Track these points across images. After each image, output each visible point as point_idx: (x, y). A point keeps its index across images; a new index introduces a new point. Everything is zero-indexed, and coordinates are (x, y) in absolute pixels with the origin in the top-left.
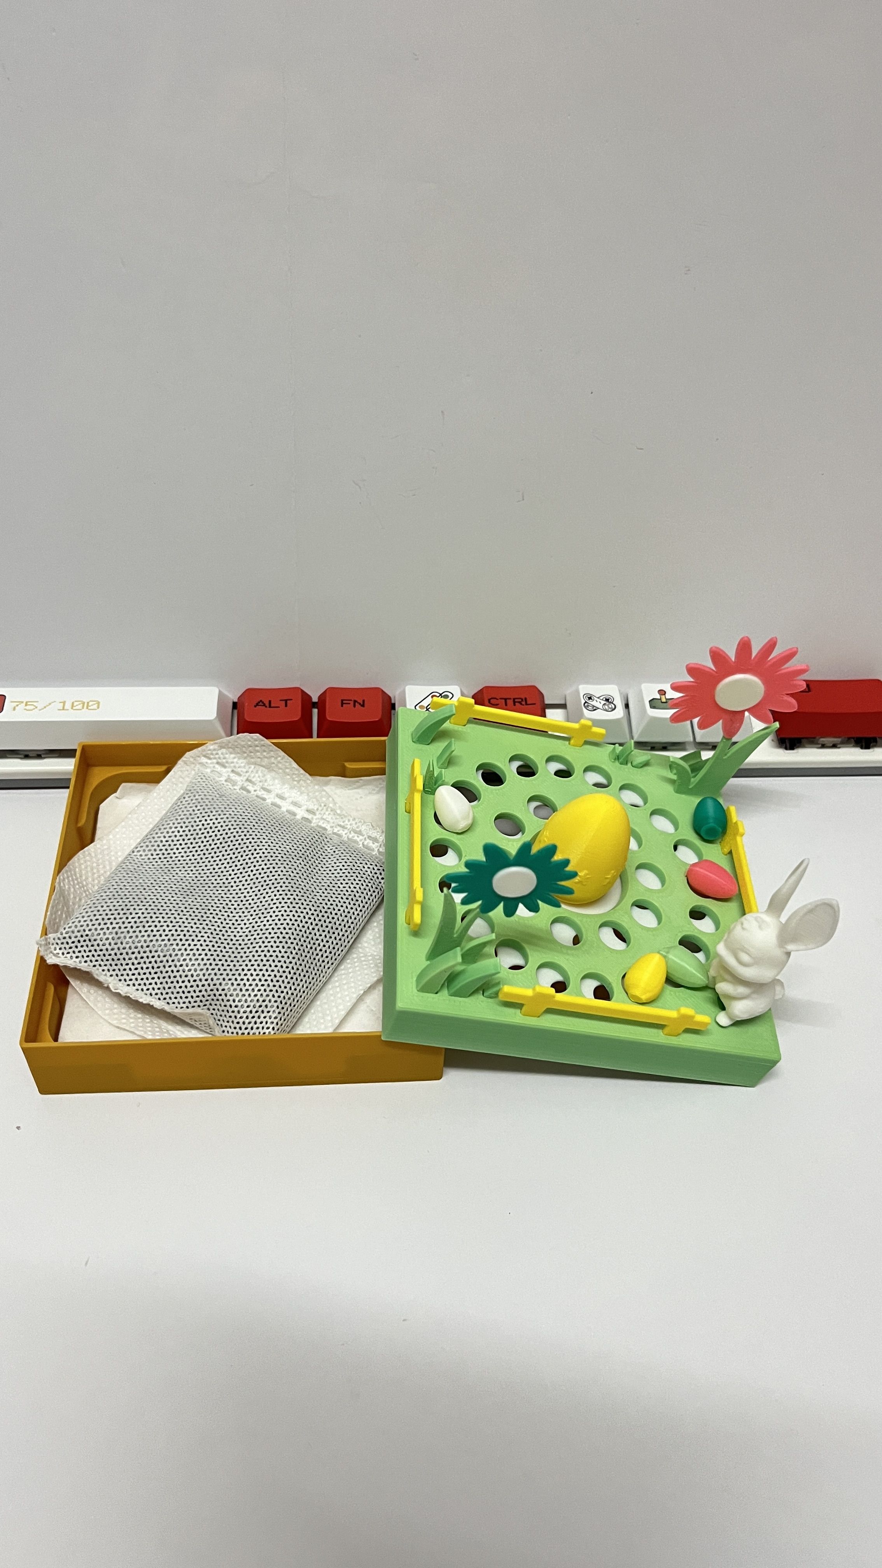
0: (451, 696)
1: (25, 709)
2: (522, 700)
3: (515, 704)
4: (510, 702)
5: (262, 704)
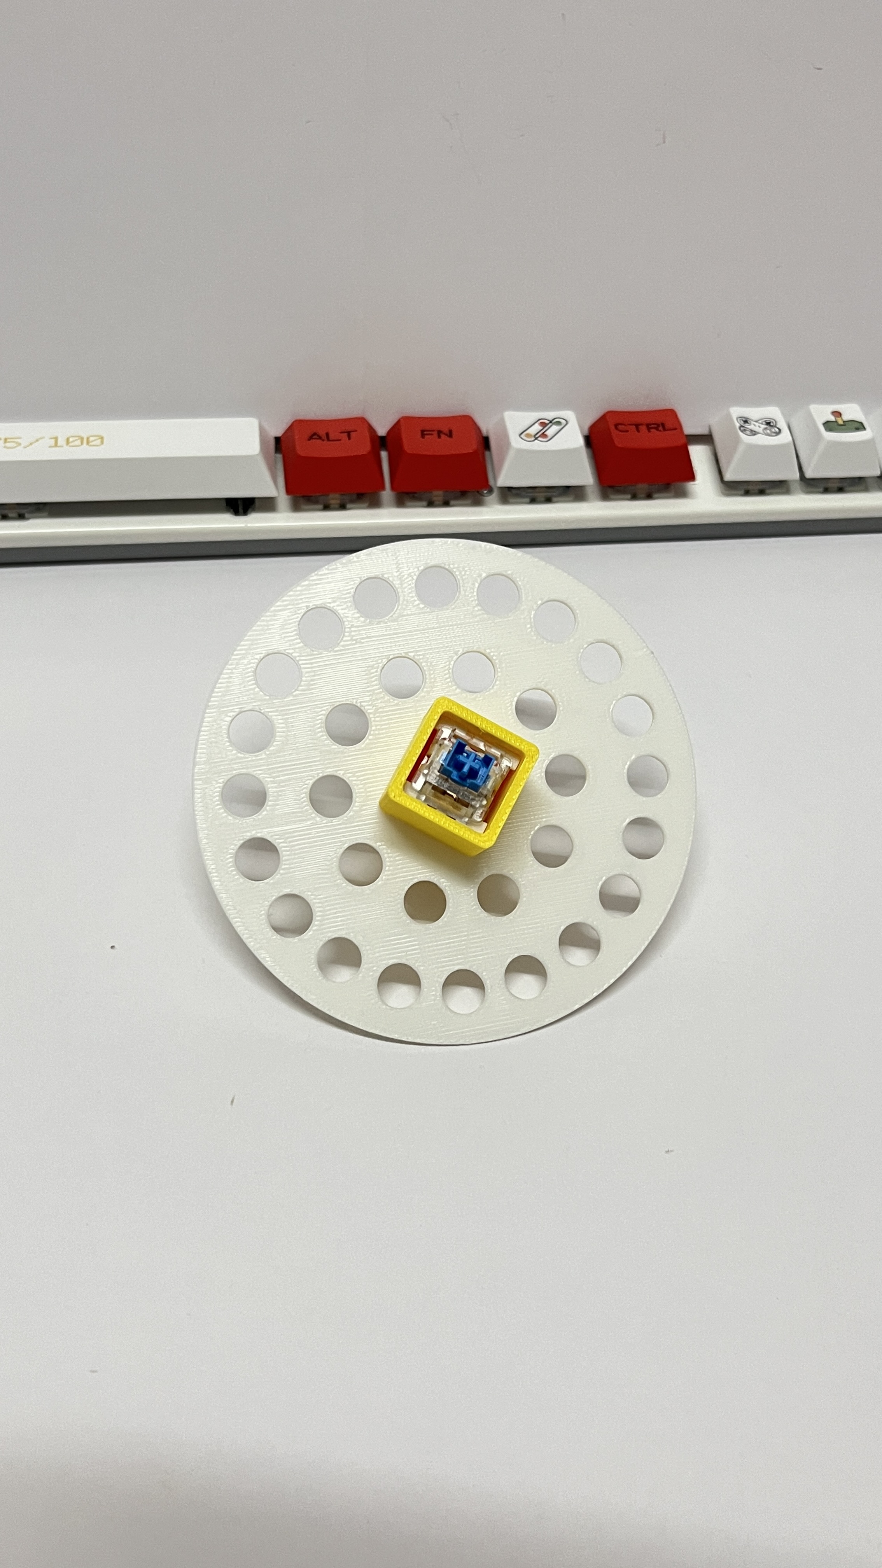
0: (563, 422)
1: (5, 447)
2: (658, 425)
3: (649, 431)
4: (643, 428)
5: (318, 437)
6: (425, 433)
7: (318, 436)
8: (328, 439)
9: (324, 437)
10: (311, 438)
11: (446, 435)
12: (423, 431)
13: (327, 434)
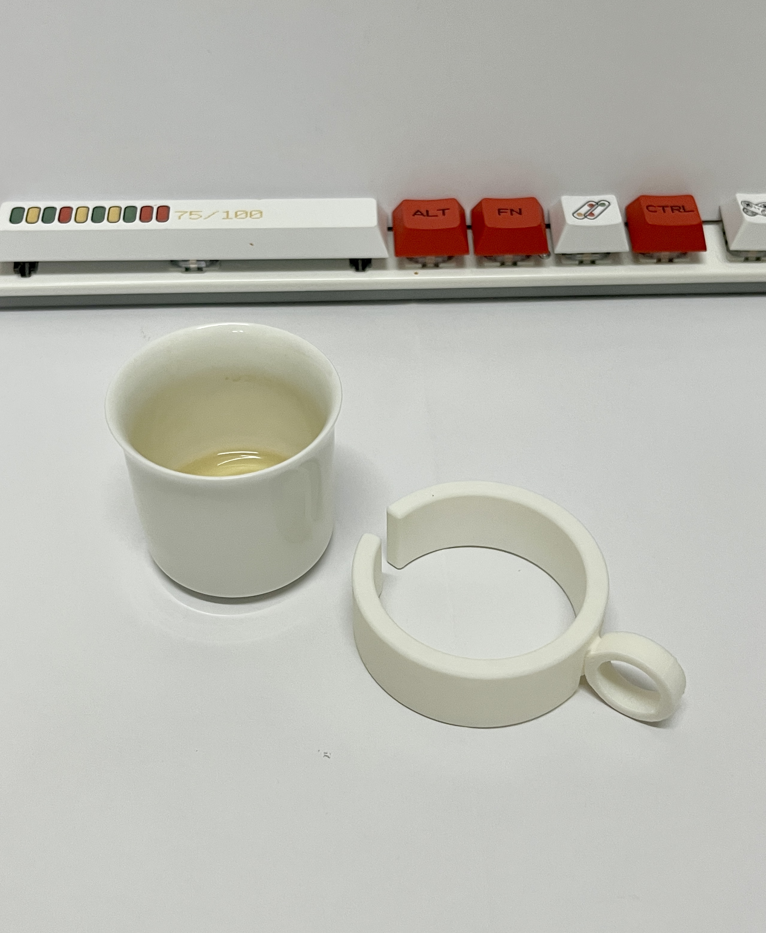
0: (607, 204)
1: (190, 218)
2: (680, 208)
3: (673, 212)
4: (668, 210)
5: (420, 214)
6: (501, 211)
7: (420, 212)
8: (428, 215)
9: (425, 213)
10: (415, 214)
11: (517, 212)
12: (499, 210)
13: (427, 212)
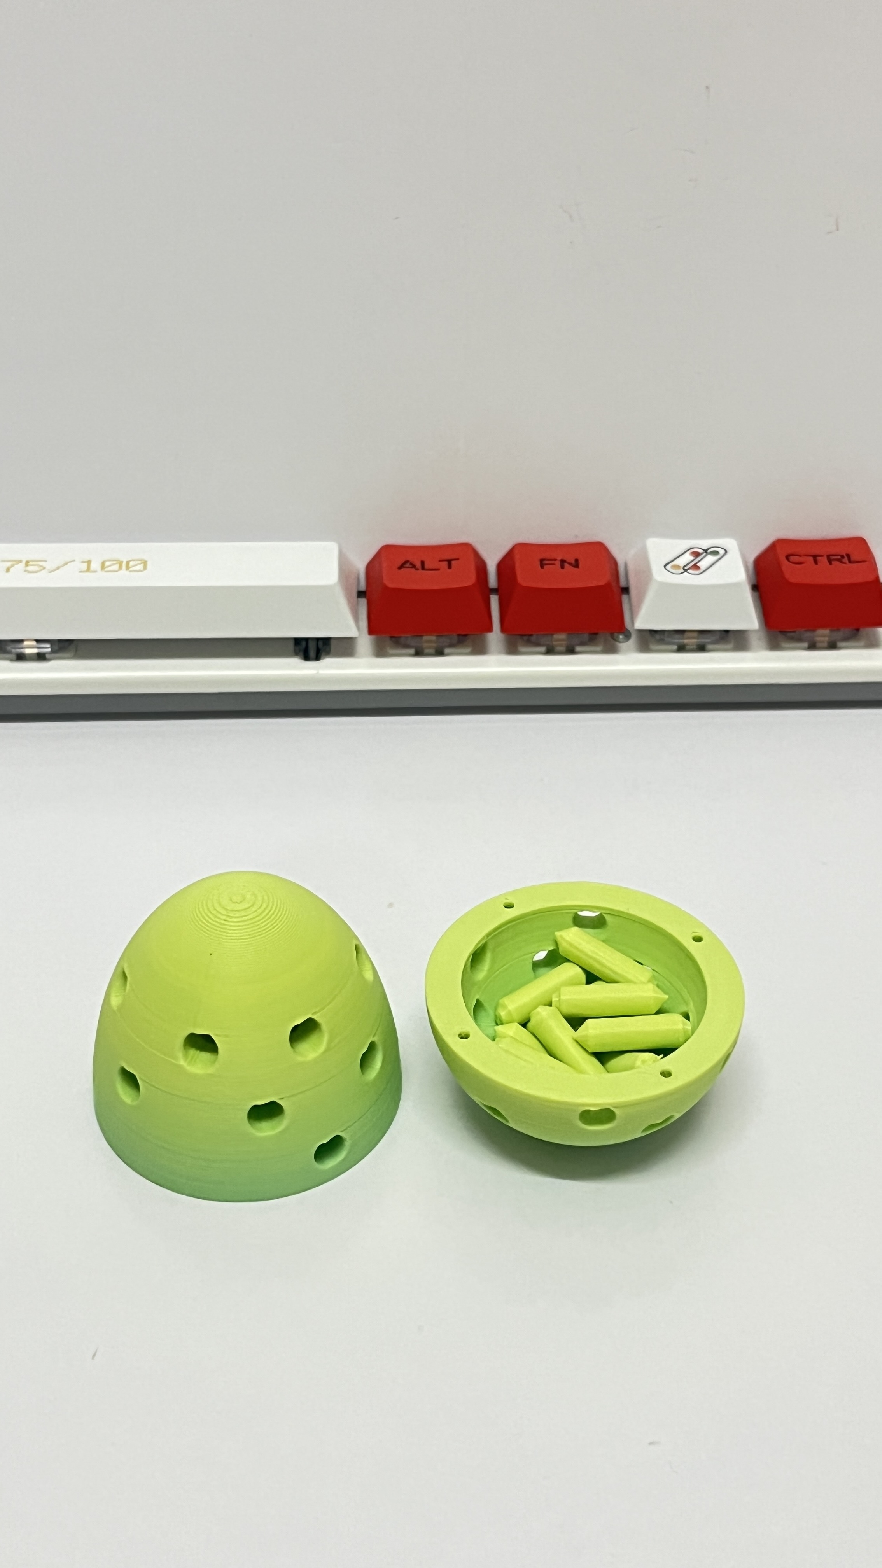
0: (722, 552)
1: (25, 571)
2: (843, 557)
3: (830, 563)
4: (824, 560)
5: (411, 566)
6: (545, 562)
7: (411, 564)
8: (423, 568)
9: (418, 565)
10: (402, 566)
11: (570, 564)
12: (542, 561)
13: (423, 563)
